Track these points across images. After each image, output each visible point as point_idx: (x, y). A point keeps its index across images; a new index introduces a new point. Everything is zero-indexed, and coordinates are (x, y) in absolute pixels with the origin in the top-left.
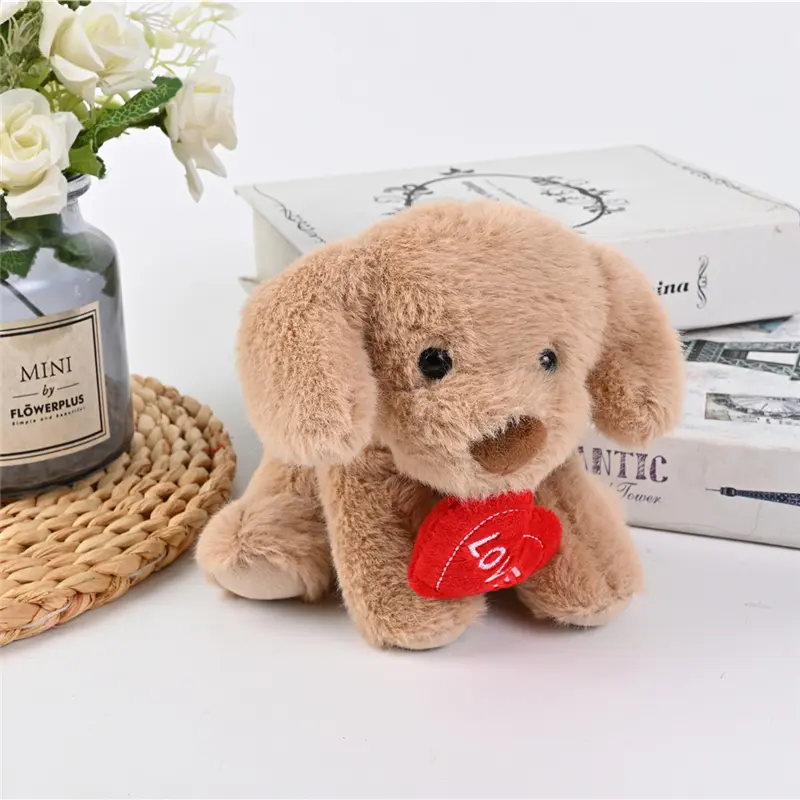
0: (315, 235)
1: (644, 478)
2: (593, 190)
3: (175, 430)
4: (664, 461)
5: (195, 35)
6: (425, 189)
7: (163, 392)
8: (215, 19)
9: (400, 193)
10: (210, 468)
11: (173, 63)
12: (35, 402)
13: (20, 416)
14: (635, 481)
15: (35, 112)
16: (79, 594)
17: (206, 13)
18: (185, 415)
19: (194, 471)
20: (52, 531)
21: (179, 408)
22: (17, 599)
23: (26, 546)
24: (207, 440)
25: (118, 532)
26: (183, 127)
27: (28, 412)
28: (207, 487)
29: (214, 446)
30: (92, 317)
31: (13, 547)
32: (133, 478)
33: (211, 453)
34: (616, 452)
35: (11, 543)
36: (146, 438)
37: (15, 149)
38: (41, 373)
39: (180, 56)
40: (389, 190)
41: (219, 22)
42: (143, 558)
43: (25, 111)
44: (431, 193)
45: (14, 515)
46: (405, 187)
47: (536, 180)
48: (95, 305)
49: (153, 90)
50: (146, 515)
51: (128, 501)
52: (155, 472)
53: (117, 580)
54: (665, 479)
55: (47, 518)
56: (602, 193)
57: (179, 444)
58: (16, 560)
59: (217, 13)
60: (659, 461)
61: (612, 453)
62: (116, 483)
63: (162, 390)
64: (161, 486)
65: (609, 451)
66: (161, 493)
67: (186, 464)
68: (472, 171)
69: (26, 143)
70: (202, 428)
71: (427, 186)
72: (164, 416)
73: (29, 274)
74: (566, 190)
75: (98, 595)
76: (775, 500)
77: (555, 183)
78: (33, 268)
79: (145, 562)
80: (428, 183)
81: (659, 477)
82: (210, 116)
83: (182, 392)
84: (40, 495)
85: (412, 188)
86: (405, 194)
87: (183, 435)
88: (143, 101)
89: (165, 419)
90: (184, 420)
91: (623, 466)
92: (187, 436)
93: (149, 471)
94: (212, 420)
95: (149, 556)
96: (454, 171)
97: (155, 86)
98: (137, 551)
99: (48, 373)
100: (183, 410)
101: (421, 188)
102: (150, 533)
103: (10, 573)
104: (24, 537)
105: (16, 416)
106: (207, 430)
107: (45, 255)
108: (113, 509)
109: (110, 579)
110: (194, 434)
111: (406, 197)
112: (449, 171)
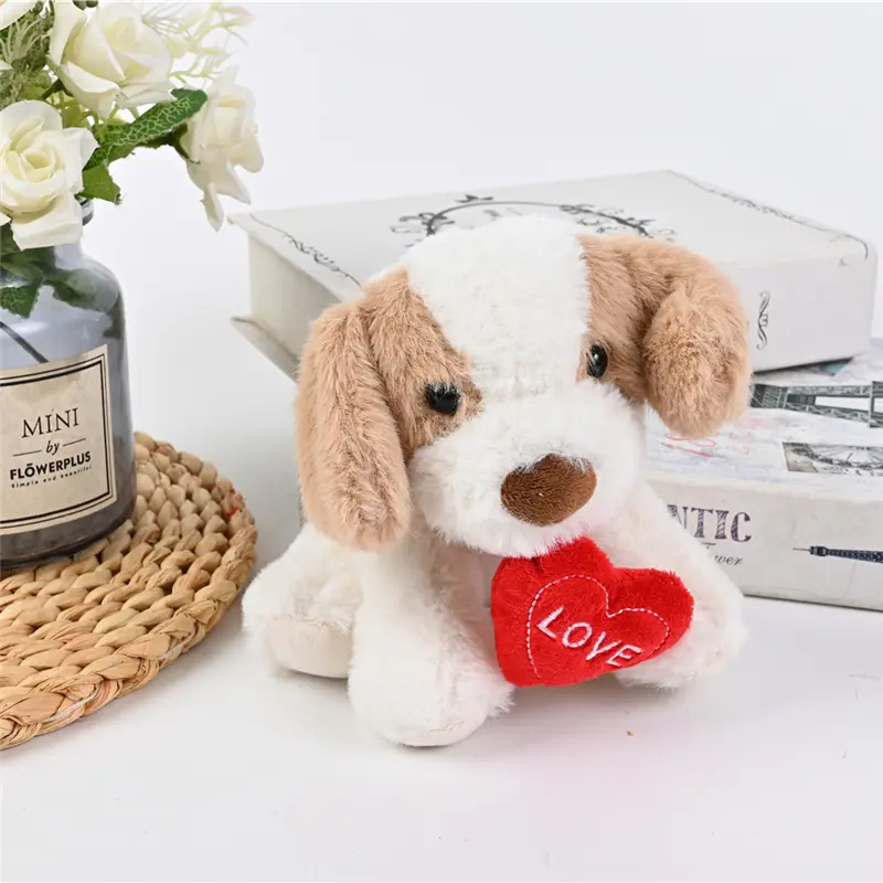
0: (338, 270)
1: (724, 537)
2: (632, 219)
3: (179, 491)
4: (747, 518)
5: (206, 43)
6: (444, 218)
7: (155, 447)
8: (226, 25)
9: (417, 222)
10: (228, 534)
11: (188, 73)
12: (38, 461)
13: (20, 477)
14: (714, 541)
15: (45, 128)
16: (106, 680)
17: (216, 19)
18: (187, 474)
19: (211, 539)
20: (62, 609)
21: (178, 466)
22: (38, 689)
23: (35, 627)
24: (218, 503)
25: (140, 608)
26: (204, 146)
27: (30, 472)
28: (230, 554)
29: (227, 509)
30: (100, 362)
31: (19, 628)
32: (144, 547)
33: (226, 516)
34: (693, 509)
35: (16, 623)
36: (148, 500)
37: (26, 170)
38: (45, 429)
39: (192, 69)
40: (404, 219)
41: (233, 29)
42: (172, 637)
43: (34, 127)
44: (452, 222)
45: (13, 591)
46: (421, 215)
47: (565, 208)
48: (104, 349)
49: (173, 103)
50: (167, 589)
51: (144, 572)
52: (167, 539)
53: (146, 664)
54: (748, 538)
55: (53, 595)
56: (642, 222)
57: (187, 507)
58: (27, 643)
60: (741, 518)
61: (689, 511)
62: (125, 552)
63: (153, 446)
64: (177, 555)
65: (685, 509)
66: (180, 564)
67: (201, 529)
68: (490, 199)
69: (37, 163)
70: (209, 487)
71: (445, 215)
72: (162, 475)
73: (32, 313)
74: (601, 219)
75: (125, 681)
76: (871, 560)
77: (587, 211)
78: (36, 306)
79: (175, 642)
80: (447, 211)
81: (741, 536)
82: (235, 133)
83: (178, 449)
84: (39, 567)
85: (430, 217)
86: (424, 223)
87: (189, 496)
88: (163, 117)
89: (165, 479)
90: (186, 479)
91: (701, 524)
92: (194, 497)
93: (158, 540)
94: (218, 480)
95: (179, 636)
96: (470, 198)
97: (175, 99)
98: (166, 629)
99: (53, 428)
100: (183, 467)
101: (440, 216)
102: (176, 609)
103: (23, 658)
104: (33, 618)
105: (16, 477)
106: (215, 490)
108: (127, 582)
109: (138, 663)
110: (203, 494)
111: (426, 227)
112: (465, 199)
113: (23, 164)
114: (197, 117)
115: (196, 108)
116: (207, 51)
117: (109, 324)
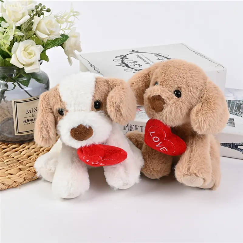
0: (99, 72)
2: (170, 58)
5: (69, 20)
6: (126, 57)
8: (74, 15)
9: (119, 58)
12: (30, 119)
13: (26, 122)
15: (32, 45)
17: (72, 14)
20: (35, 152)
22: (30, 171)
23: (29, 156)
26: (68, 47)
27: (28, 121)
31: (26, 157)
35: (25, 156)
38: (31, 112)
39: (66, 28)
40: (117, 57)
41: (75, 16)
43: (29, 45)
44: (128, 58)
45: (24, 147)
46: (121, 56)
47: (155, 55)
55: (33, 149)
58: (27, 161)
59: (75, 14)
68: (138, 51)
69: (30, 54)
71: (126, 56)
73: (29, 86)
74: (163, 58)
77: (160, 56)
78: (29, 84)
82: (75, 44)
84: (30, 142)
85: (123, 57)
86: (121, 58)
88: (58, 41)
96: (133, 51)
97: (61, 37)
99: (33, 111)
101: (125, 56)
103: (27, 164)
104: (28, 154)
105: (25, 122)
107: (32, 81)
111: (121, 60)
112: (132, 51)
113: (27, 55)
114: (66, 42)
115: (66, 40)
116: (70, 22)
117: (46, 86)
